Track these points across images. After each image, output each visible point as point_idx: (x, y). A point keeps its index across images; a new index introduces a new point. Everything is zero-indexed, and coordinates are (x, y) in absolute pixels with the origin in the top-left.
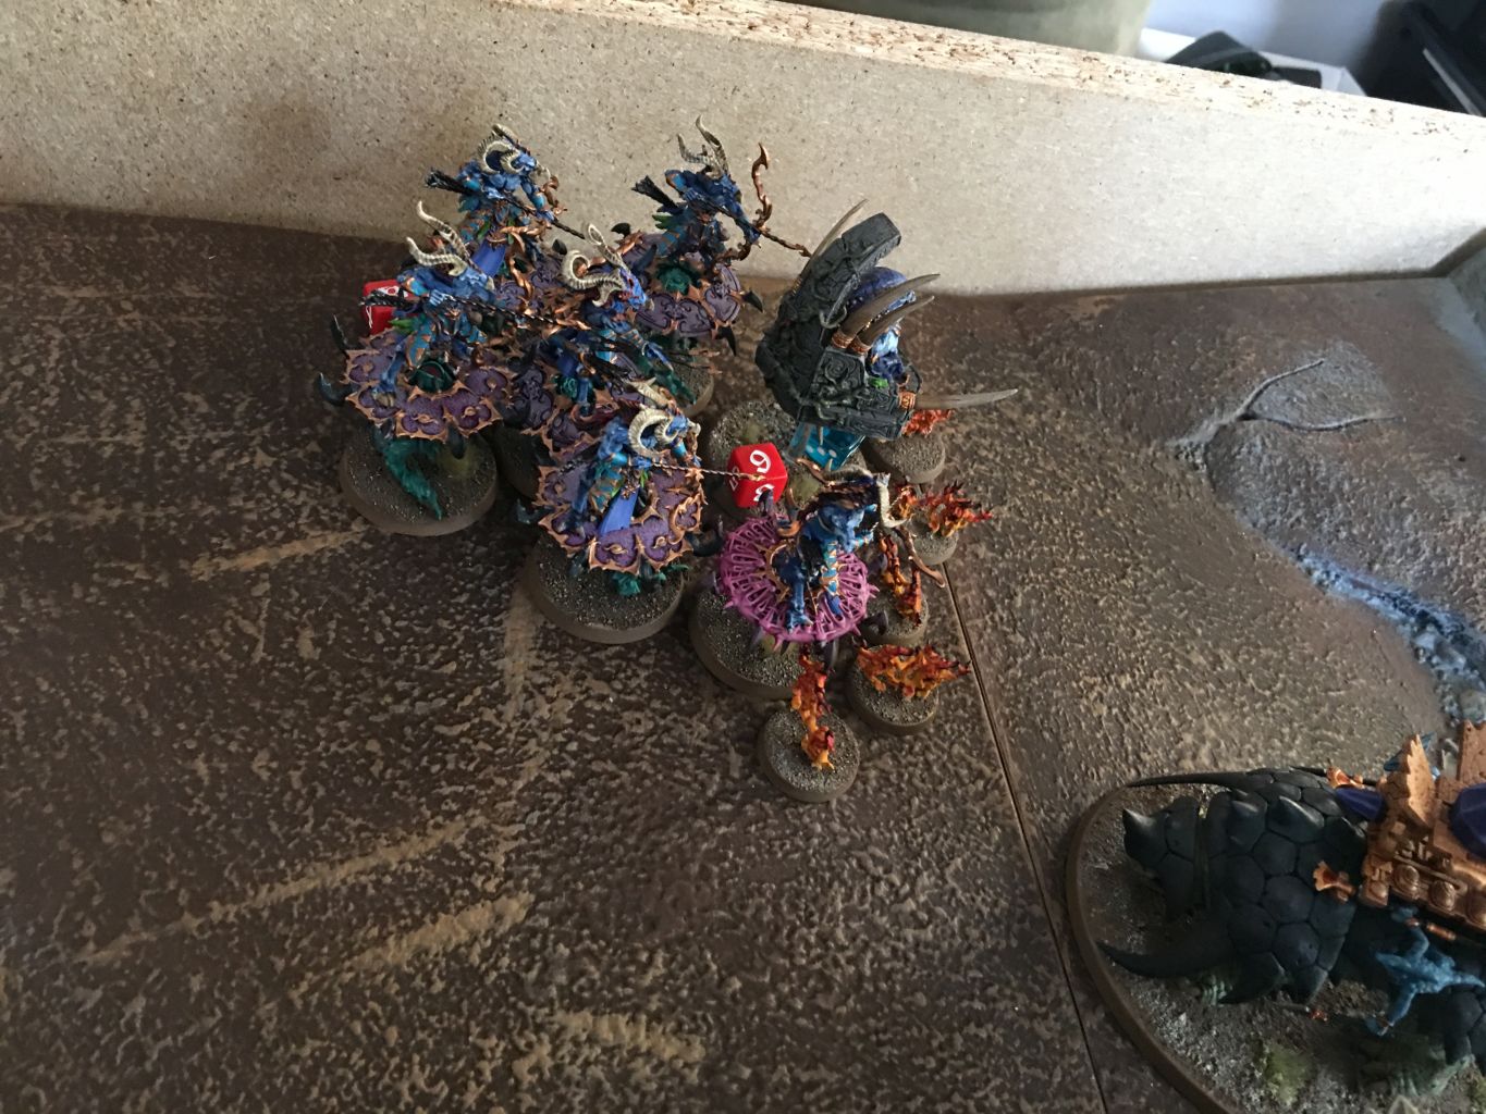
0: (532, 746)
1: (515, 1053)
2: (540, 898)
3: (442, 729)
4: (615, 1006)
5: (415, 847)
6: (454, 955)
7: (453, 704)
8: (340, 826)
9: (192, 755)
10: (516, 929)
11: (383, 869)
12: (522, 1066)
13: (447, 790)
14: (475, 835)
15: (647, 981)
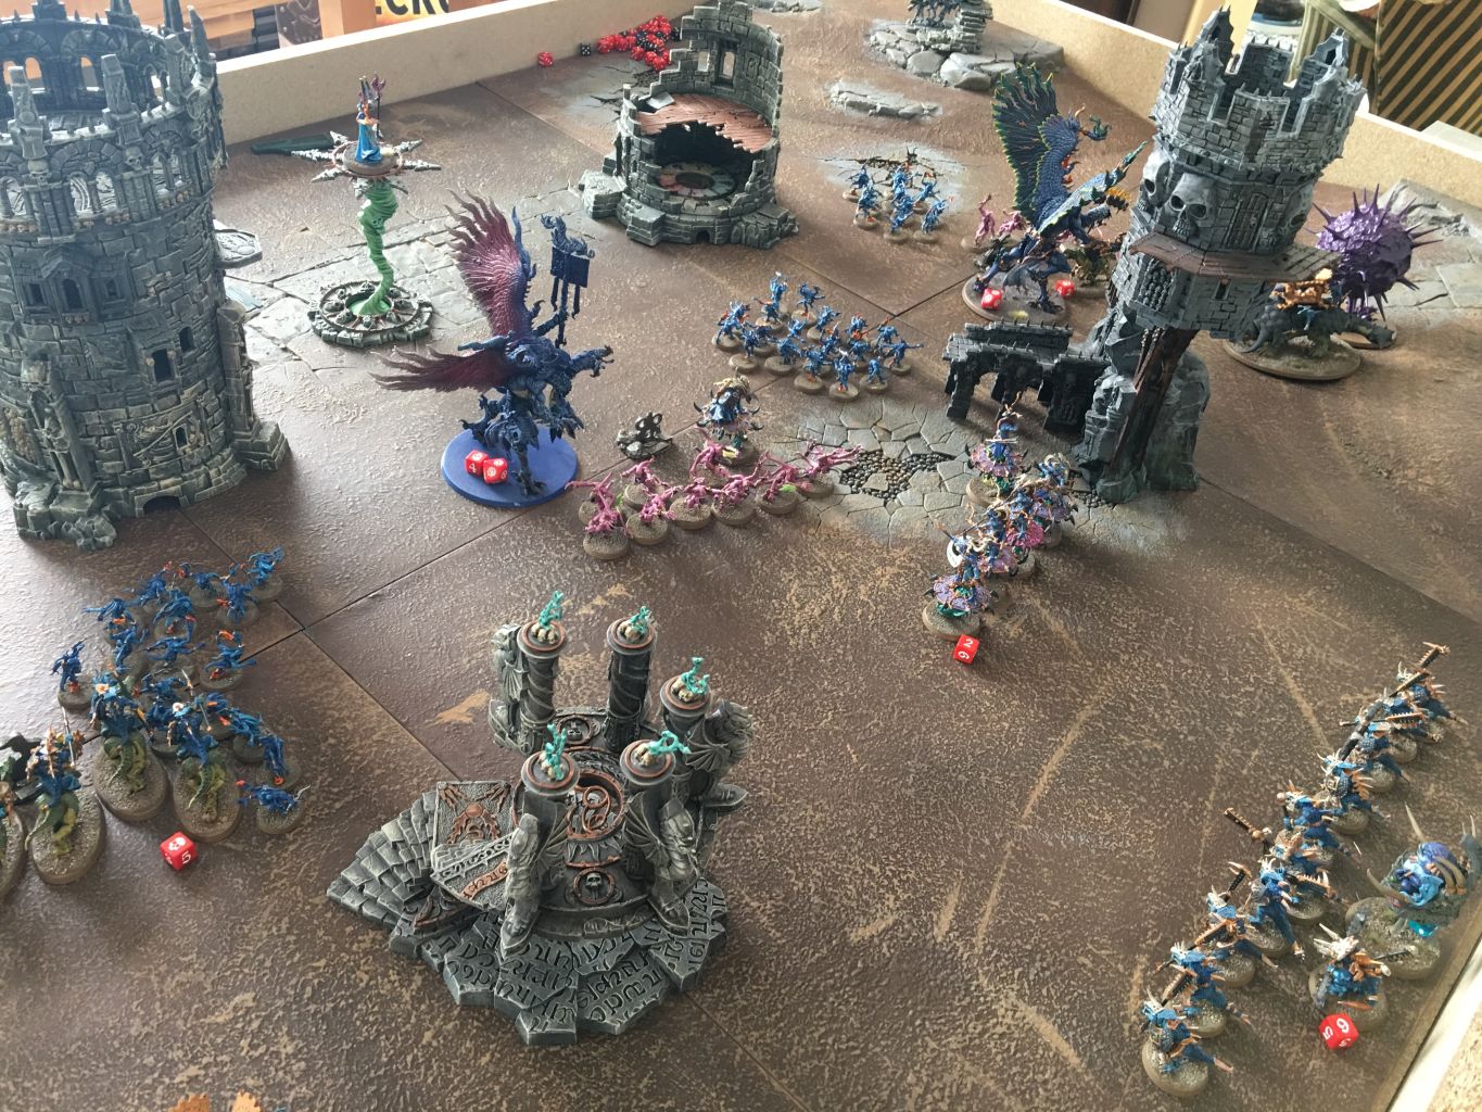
0: (992, 988)
1: (897, 899)
2: (936, 943)
3: (1020, 969)
4: (886, 931)
5: (982, 929)
6: (939, 909)
7: (1028, 981)
8: (1005, 918)
9: (1062, 904)
10: (932, 929)
11: (982, 915)
12: (892, 897)
13: (995, 952)
14: (973, 946)
15: (884, 944)
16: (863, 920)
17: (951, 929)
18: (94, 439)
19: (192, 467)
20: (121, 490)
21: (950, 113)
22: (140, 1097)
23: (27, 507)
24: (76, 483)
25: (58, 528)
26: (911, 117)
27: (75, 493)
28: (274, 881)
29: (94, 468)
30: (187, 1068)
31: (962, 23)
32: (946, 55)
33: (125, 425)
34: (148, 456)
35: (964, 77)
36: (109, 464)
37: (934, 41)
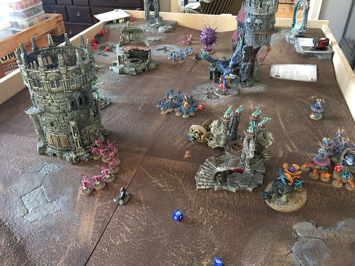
0: (304, 154)
1: (280, 149)
2: (291, 152)
3: (305, 150)
4: (283, 154)
5: (295, 147)
6: (287, 148)
7: (308, 151)
8: (297, 145)
9: (302, 140)
10: (289, 151)
11: (293, 146)
13: (300, 149)
14: (296, 150)
15: (285, 156)
16: (279, 154)
17: (291, 150)
18: (83, 136)
21: (166, 38)
22: (201, 230)
23: (72, 157)
24: (81, 148)
25: (80, 159)
26: (159, 40)
28: (186, 191)
29: (83, 143)
30: (204, 222)
31: (158, 21)
32: (158, 28)
33: (88, 131)
34: (92, 137)
35: (164, 31)
36: (86, 141)
37: (154, 26)
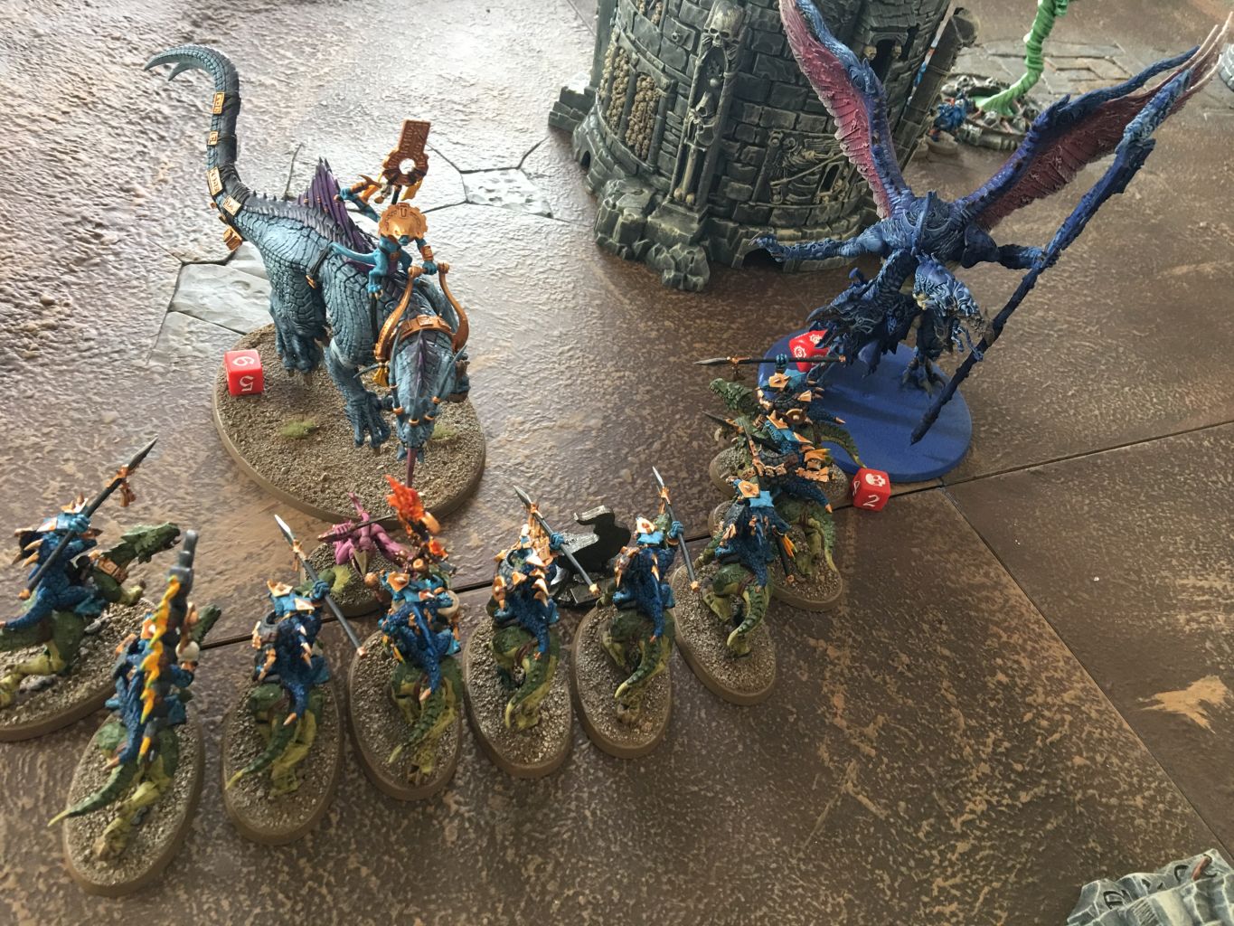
18: (738, 145)
19: (816, 224)
20: (731, 225)
23: (621, 211)
24: (690, 198)
25: (646, 248)
27: (681, 209)
29: (716, 184)
33: (786, 136)
34: (785, 191)
36: (737, 185)
